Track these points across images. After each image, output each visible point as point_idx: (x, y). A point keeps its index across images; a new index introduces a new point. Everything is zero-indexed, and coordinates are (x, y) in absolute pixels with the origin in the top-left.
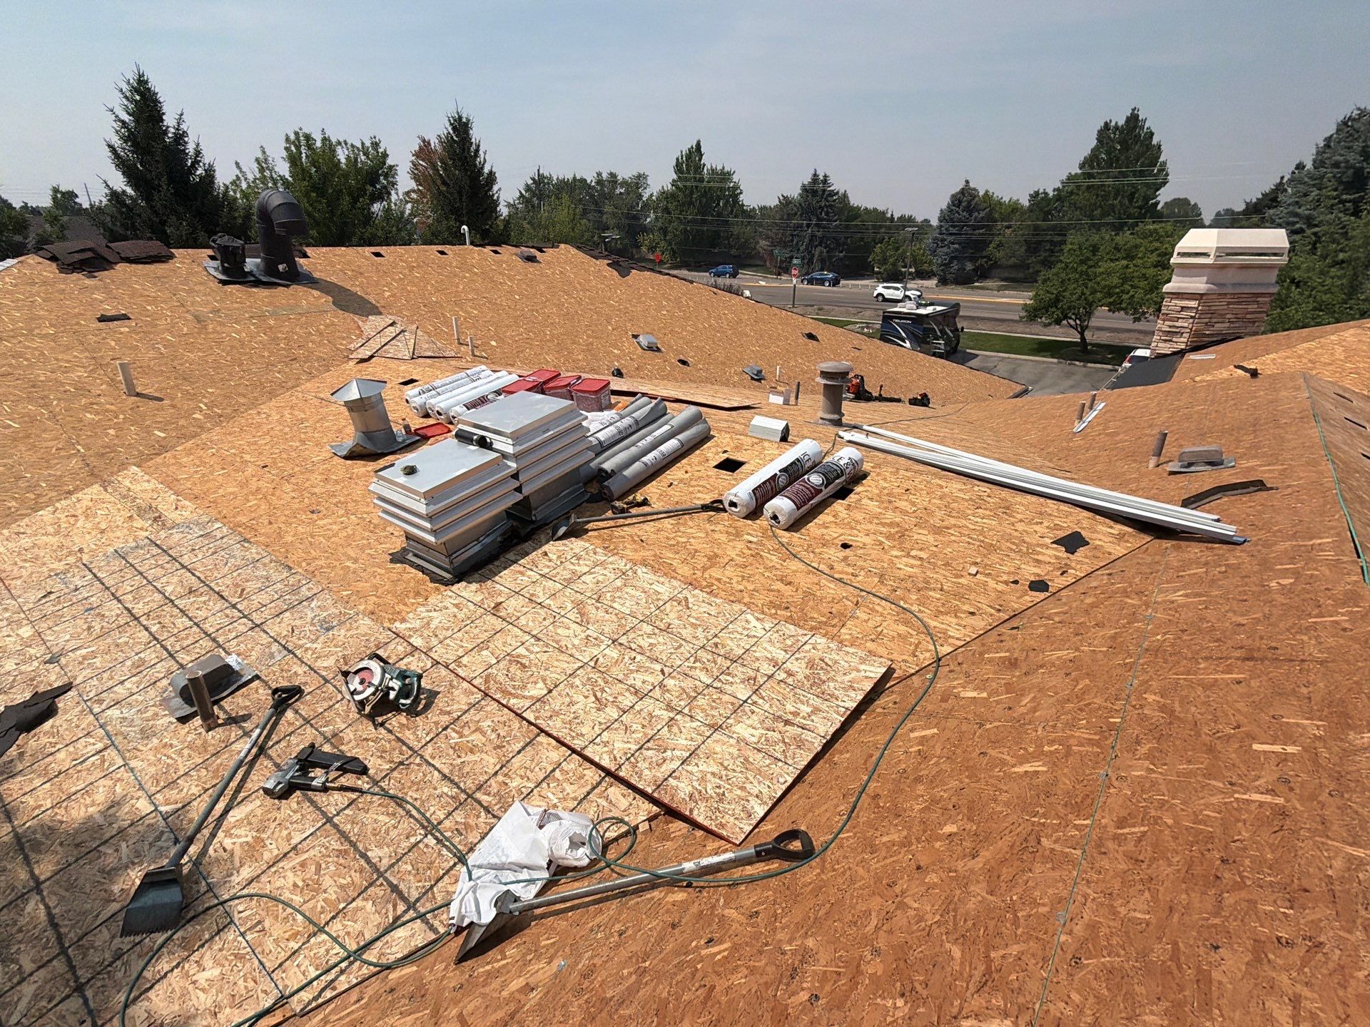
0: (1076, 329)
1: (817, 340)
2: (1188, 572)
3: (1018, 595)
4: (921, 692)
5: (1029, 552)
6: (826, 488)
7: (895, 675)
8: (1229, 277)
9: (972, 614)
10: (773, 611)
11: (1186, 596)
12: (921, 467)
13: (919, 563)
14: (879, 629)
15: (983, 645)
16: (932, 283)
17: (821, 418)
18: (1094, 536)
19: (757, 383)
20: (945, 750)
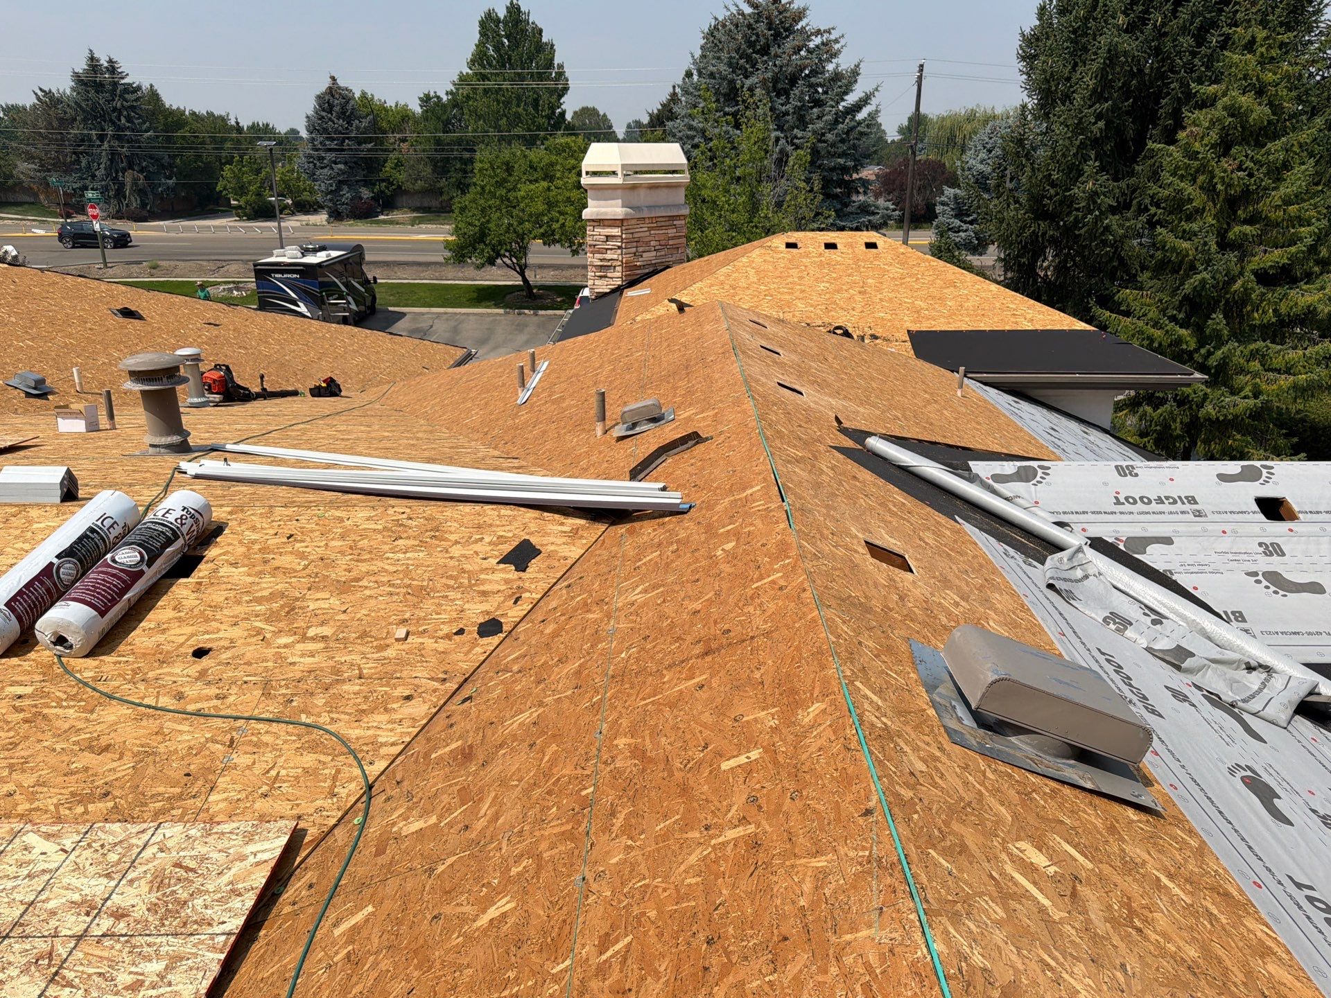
0: (515, 270)
1: (140, 318)
2: (644, 560)
3: (465, 649)
4: (348, 850)
5: (471, 585)
6: (149, 565)
7: (308, 839)
8: (643, 198)
9: (408, 698)
10: (80, 809)
11: (645, 591)
12: (312, 496)
13: (322, 645)
14: (273, 773)
15: (429, 740)
16: (321, 218)
17: (152, 446)
18: (546, 540)
19: (39, 402)
20: (385, 937)
